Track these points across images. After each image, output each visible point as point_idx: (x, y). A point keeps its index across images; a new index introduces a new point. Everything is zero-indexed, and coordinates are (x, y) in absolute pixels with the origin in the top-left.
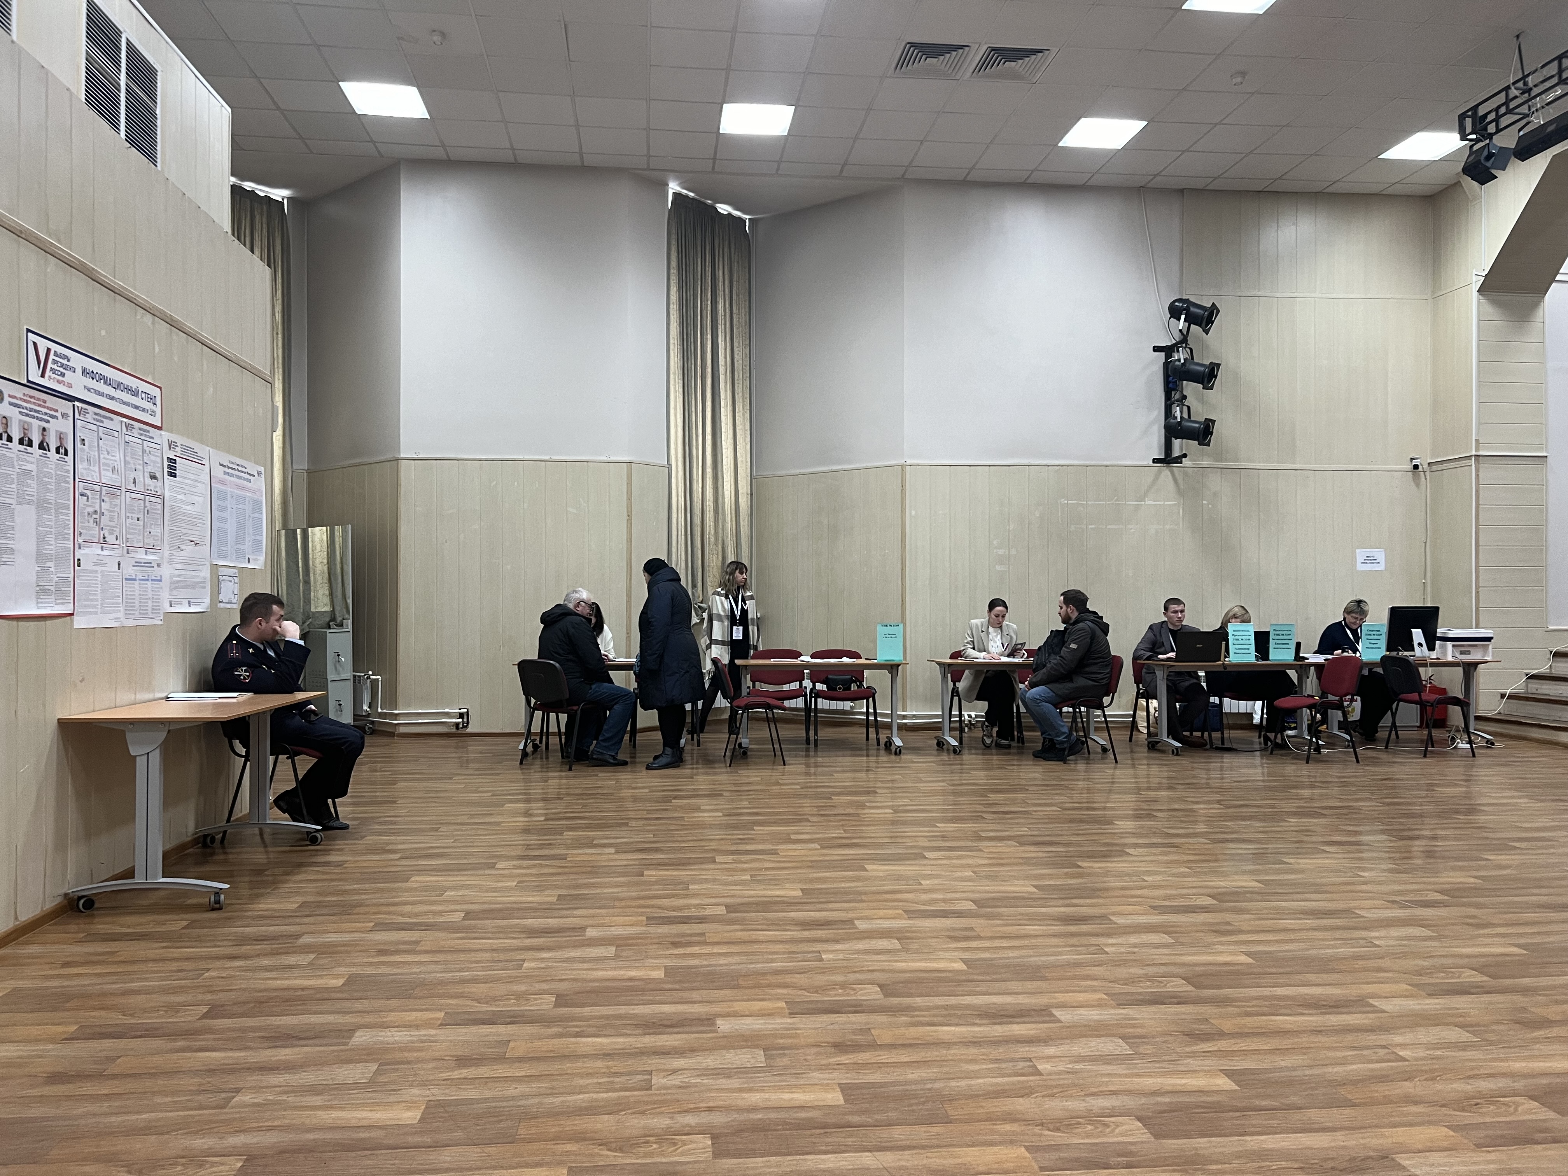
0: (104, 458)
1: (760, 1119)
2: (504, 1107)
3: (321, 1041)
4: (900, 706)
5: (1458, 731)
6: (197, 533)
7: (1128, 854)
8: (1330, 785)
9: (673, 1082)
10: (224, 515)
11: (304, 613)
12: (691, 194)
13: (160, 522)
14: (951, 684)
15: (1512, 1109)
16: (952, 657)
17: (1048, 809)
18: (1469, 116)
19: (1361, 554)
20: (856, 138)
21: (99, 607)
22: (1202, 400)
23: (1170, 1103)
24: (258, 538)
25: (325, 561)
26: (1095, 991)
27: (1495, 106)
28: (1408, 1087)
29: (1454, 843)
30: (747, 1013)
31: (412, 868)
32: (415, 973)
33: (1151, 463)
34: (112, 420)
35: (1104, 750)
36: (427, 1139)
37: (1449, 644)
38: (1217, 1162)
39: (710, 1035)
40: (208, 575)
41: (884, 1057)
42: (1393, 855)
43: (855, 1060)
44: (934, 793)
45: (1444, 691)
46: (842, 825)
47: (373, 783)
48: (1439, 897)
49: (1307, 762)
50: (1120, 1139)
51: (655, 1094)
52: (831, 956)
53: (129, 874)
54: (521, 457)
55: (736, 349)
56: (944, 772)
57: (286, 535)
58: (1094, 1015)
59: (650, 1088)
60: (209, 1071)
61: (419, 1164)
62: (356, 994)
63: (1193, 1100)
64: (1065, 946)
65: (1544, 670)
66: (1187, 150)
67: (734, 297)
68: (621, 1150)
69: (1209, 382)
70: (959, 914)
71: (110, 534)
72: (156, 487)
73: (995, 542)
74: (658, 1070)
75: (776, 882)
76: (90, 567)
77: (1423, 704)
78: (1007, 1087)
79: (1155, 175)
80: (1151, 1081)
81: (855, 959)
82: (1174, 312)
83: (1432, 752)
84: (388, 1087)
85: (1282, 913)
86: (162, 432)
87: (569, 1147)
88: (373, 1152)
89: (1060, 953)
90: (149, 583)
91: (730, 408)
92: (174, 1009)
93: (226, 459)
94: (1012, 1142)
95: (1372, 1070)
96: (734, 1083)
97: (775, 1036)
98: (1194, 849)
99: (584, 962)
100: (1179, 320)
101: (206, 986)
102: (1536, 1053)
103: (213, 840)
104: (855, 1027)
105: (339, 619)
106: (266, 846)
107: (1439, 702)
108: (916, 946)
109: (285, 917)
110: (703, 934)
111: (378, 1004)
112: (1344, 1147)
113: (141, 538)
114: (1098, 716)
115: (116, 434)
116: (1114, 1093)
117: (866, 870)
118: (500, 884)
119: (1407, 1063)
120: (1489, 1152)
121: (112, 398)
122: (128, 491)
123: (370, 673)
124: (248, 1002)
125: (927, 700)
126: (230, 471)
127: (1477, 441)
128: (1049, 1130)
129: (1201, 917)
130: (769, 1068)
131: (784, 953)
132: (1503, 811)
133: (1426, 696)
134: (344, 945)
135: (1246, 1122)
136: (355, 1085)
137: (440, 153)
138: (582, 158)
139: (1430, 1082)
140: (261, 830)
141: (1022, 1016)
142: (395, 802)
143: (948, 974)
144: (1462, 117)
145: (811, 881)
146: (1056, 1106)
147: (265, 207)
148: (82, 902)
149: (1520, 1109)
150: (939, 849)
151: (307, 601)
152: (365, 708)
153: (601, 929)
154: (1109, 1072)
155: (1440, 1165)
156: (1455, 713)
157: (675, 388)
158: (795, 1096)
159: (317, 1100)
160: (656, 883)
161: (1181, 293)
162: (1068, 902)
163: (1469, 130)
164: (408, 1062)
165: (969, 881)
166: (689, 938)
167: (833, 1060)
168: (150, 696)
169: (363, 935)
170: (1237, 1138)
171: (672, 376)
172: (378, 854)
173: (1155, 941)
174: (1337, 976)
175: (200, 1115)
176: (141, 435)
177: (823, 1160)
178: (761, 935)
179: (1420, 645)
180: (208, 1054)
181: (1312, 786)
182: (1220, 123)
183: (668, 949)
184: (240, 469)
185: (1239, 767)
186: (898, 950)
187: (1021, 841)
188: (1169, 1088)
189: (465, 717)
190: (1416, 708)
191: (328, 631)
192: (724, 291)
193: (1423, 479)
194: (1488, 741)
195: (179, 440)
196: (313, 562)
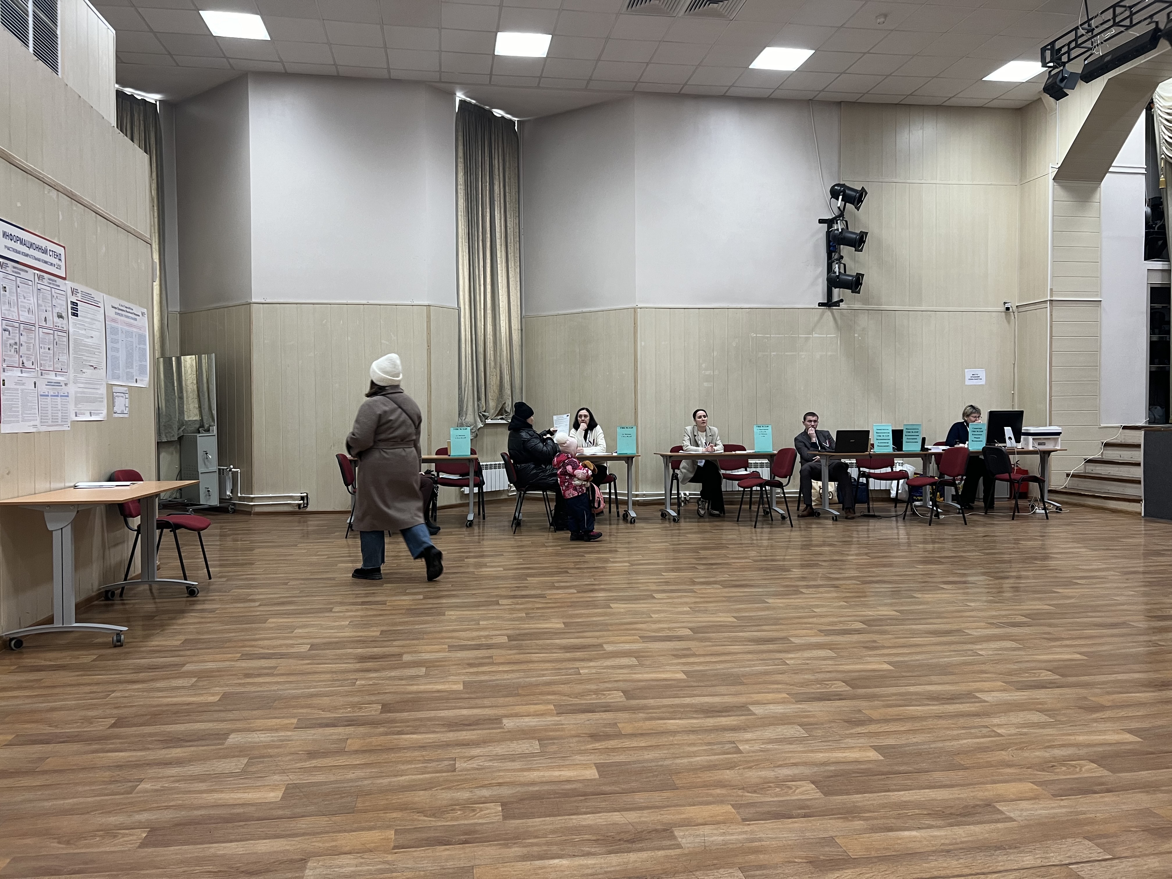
0: (22, 302)
1: (537, 791)
2: (345, 787)
3: (203, 742)
4: (634, 488)
5: (1036, 500)
6: (95, 359)
7: (802, 593)
8: (946, 541)
9: (472, 766)
10: (116, 346)
11: (179, 422)
12: (474, 101)
13: (66, 351)
14: (671, 471)
15: (1078, 770)
16: (672, 451)
17: (743, 561)
18: (1048, 49)
19: (968, 373)
20: (599, 60)
21: (20, 416)
22: (854, 259)
23: (835, 770)
24: (143, 363)
25: (195, 382)
26: (780, 692)
27: (1067, 42)
28: (1004, 755)
29: (1034, 581)
30: (525, 714)
31: (268, 613)
32: (274, 691)
33: (817, 306)
34: (27, 272)
35: (783, 518)
36: (287, 812)
37: (1031, 438)
38: (869, 811)
39: (499, 730)
40: (105, 392)
41: (628, 743)
42: (990, 590)
43: (606, 746)
44: (660, 551)
45: (1026, 472)
46: (593, 576)
47: (236, 550)
48: (1025, 619)
49: (930, 525)
50: (800, 797)
51: (459, 775)
52: (586, 671)
53: (50, 620)
54: (345, 302)
55: (508, 220)
56: (667, 535)
57: (164, 361)
58: (778, 709)
59: (454, 771)
60: (118, 766)
61: (282, 831)
62: (229, 707)
63: (851, 768)
64: (757, 660)
65: (1097, 456)
66: (844, 73)
67: (507, 180)
68: (434, 815)
69: (859, 246)
70: (680, 638)
71: (28, 360)
72: (62, 324)
73: (704, 365)
74: (461, 758)
75: (545, 618)
76: (13, 386)
77: (1011, 481)
78: (717, 763)
79: (820, 91)
80: (821, 755)
81: (605, 672)
82: (834, 194)
83: (1018, 516)
84: (256, 775)
85: (914, 634)
86: (67, 282)
87: (395, 815)
88: (247, 823)
89: (754, 665)
90: (59, 398)
91: (504, 264)
92: (89, 721)
93: (117, 302)
94: (722, 802)
95: (978, 743)
96: (517, 765)
97: (546, 730)
98: (849, 589)
99: (402, 680)
100: (838, 200)
101: (113, 704)
102: (1093, 729)
103: (113, 594)
104: (605, 722)
105: (206, 426)
106: (154, 599)
107: (1024, 480)
108: (648, 663)
109: (172, 651)
110: (491, 657)
111: (246, 714)
112: (958, 799)
113: (52, 363)
114: (779, 493)
115: (30, 283)
116: (795, 764)
117: (611, 608)
118: (337, 624)
119: (1003, 738)
120: (1062, 800)
121: (27, 255)
122: (41, 327)
123: (232, 466)
124: (146, 715)
125: (654, 483)
126: (120, 312)
127: (1051, 290)
128: (748, 792)
129: (855, 638)
130: (542, 754)
131: (552, 669)
132: (1070, 558)
133: (1015, 476)
134: (219, 671)
135: (889, 782)
136: (232, 774)
137: (278, 67)
138: (389, 72)
139: (1020, 751)
140: (150, 586)
141: (727, 711)
142: (253, 564)
143: (673, 682)
144: (1043, 50)
145: (572, 616)
146: (754, 775)
147: (142, 107)
148: (13, 642)
149: (1083, 769)
150: (664, 591)
151: (182, 412)
152: (228, 493)
153: (414, 655)
154: (791, 750)
155: (1027, 810)
156: (1034, 487)
157: (462, 249)
158: (562, 773)
159: (203, 786)
160: (455, 620)
161: (839, 180)
162: (759, 628)
163: (1048, 60)
164: (271, 756)
165: (687, 614)
166: (481, 660)
167: (590, 746)
168: (62, 485)
169: (233, 663)
170: (883, 794)
171: (460, 240)
172: (242, 602)
173: (822, 655)
174: (953, 677)
175: (112, 799)
176: (50, 283)
177: (585, 819)
178: (535, 657)
179: (1010, 438)
180: (117, 754)
181: (933, 542)
182: (868, 52)
183: (465, 668)
184: (128, 310)
185: (881, 529)
186: (636, 666)
187: (725, 585)
188: (834, 760)
189: (305, 499)
190: (1006, 485)
191: (198, 435)
192: (499, 175)
193: (1013, 318)
194: (1057, 508)
195: (81, 288)
196: (186, 382)
